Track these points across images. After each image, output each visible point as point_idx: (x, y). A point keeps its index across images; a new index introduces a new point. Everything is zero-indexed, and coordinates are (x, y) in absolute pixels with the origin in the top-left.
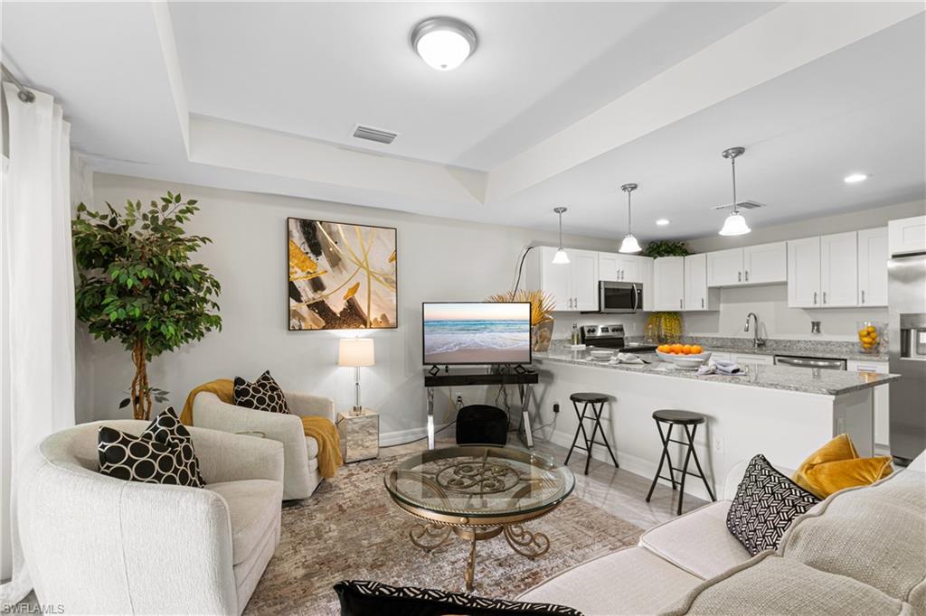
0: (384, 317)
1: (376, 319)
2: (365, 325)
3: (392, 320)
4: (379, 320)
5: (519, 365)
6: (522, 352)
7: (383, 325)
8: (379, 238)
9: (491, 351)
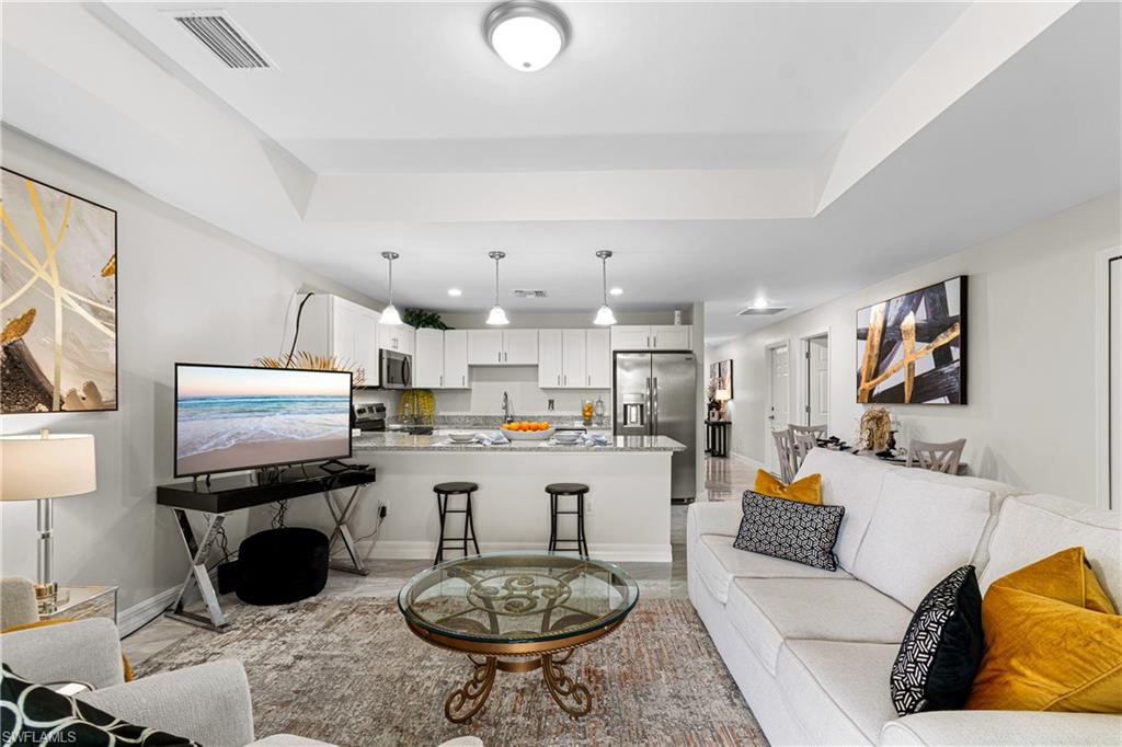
0: (91, 388)
1: (73, 393)
2: (48, 402)
3: (107, 395)
4: (81, 393)
5: (333, 460)
6: (339, 442)
7: (88, 404)
8: (80, 221)
9: (288, 443)
